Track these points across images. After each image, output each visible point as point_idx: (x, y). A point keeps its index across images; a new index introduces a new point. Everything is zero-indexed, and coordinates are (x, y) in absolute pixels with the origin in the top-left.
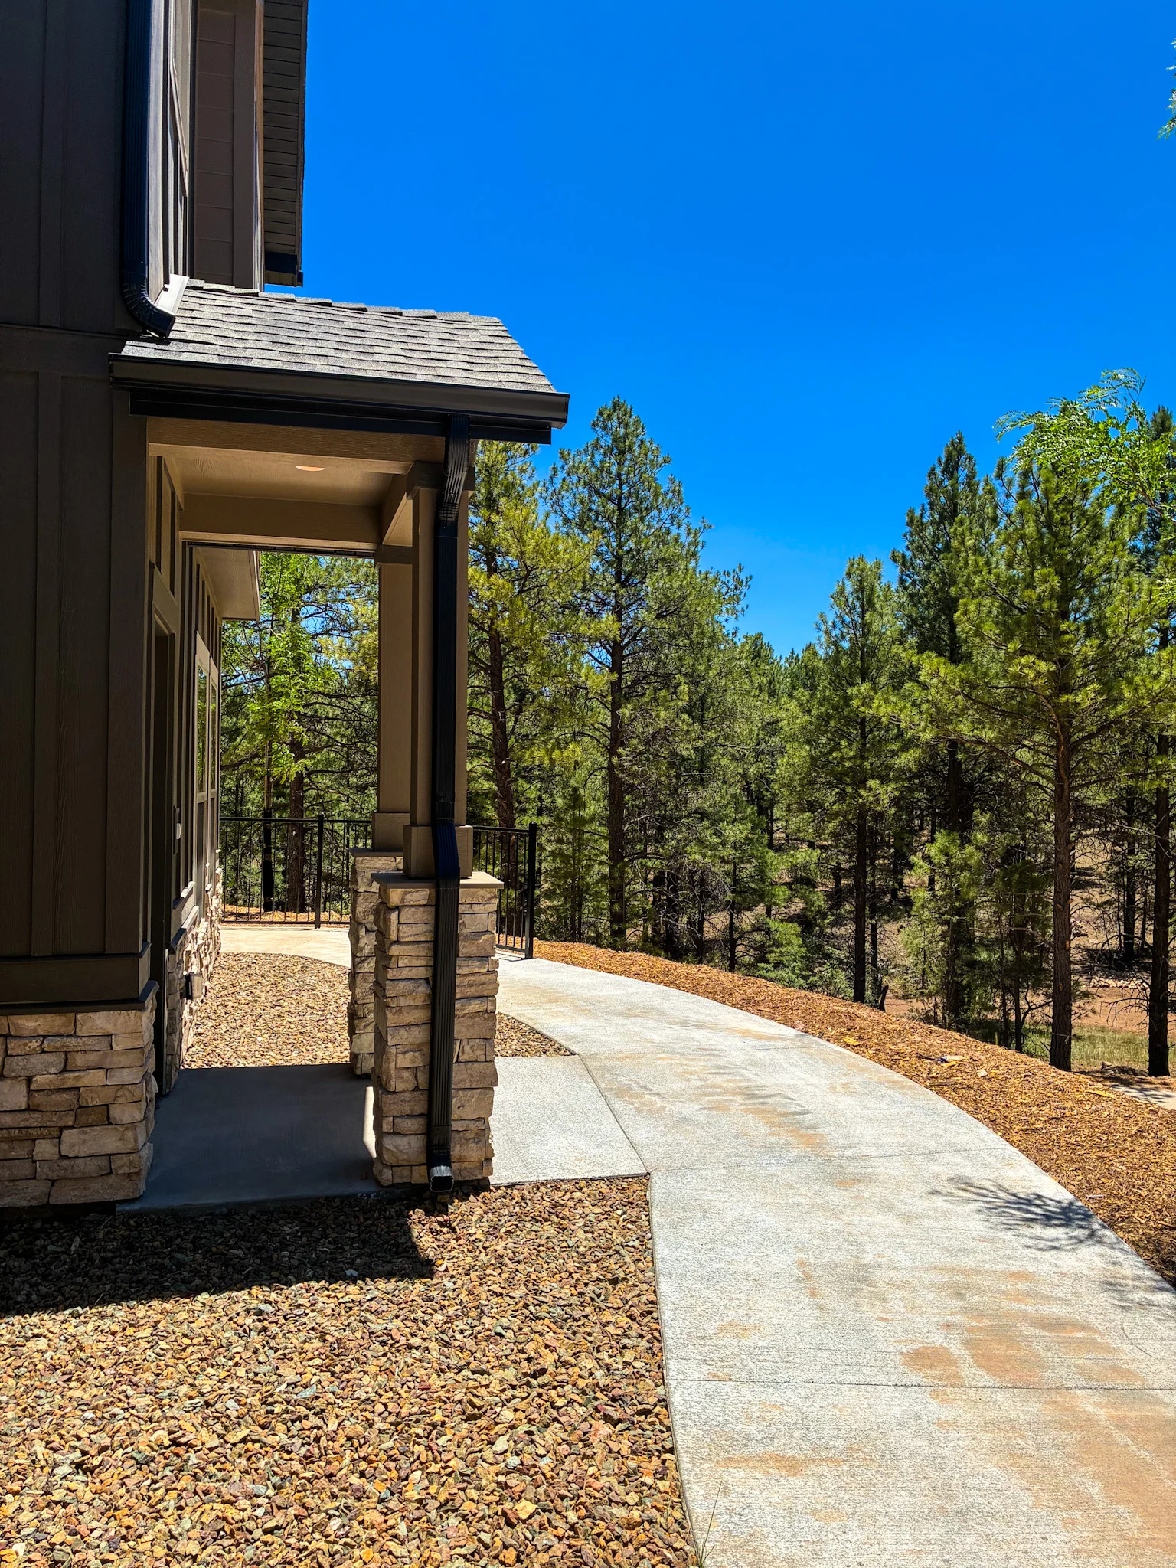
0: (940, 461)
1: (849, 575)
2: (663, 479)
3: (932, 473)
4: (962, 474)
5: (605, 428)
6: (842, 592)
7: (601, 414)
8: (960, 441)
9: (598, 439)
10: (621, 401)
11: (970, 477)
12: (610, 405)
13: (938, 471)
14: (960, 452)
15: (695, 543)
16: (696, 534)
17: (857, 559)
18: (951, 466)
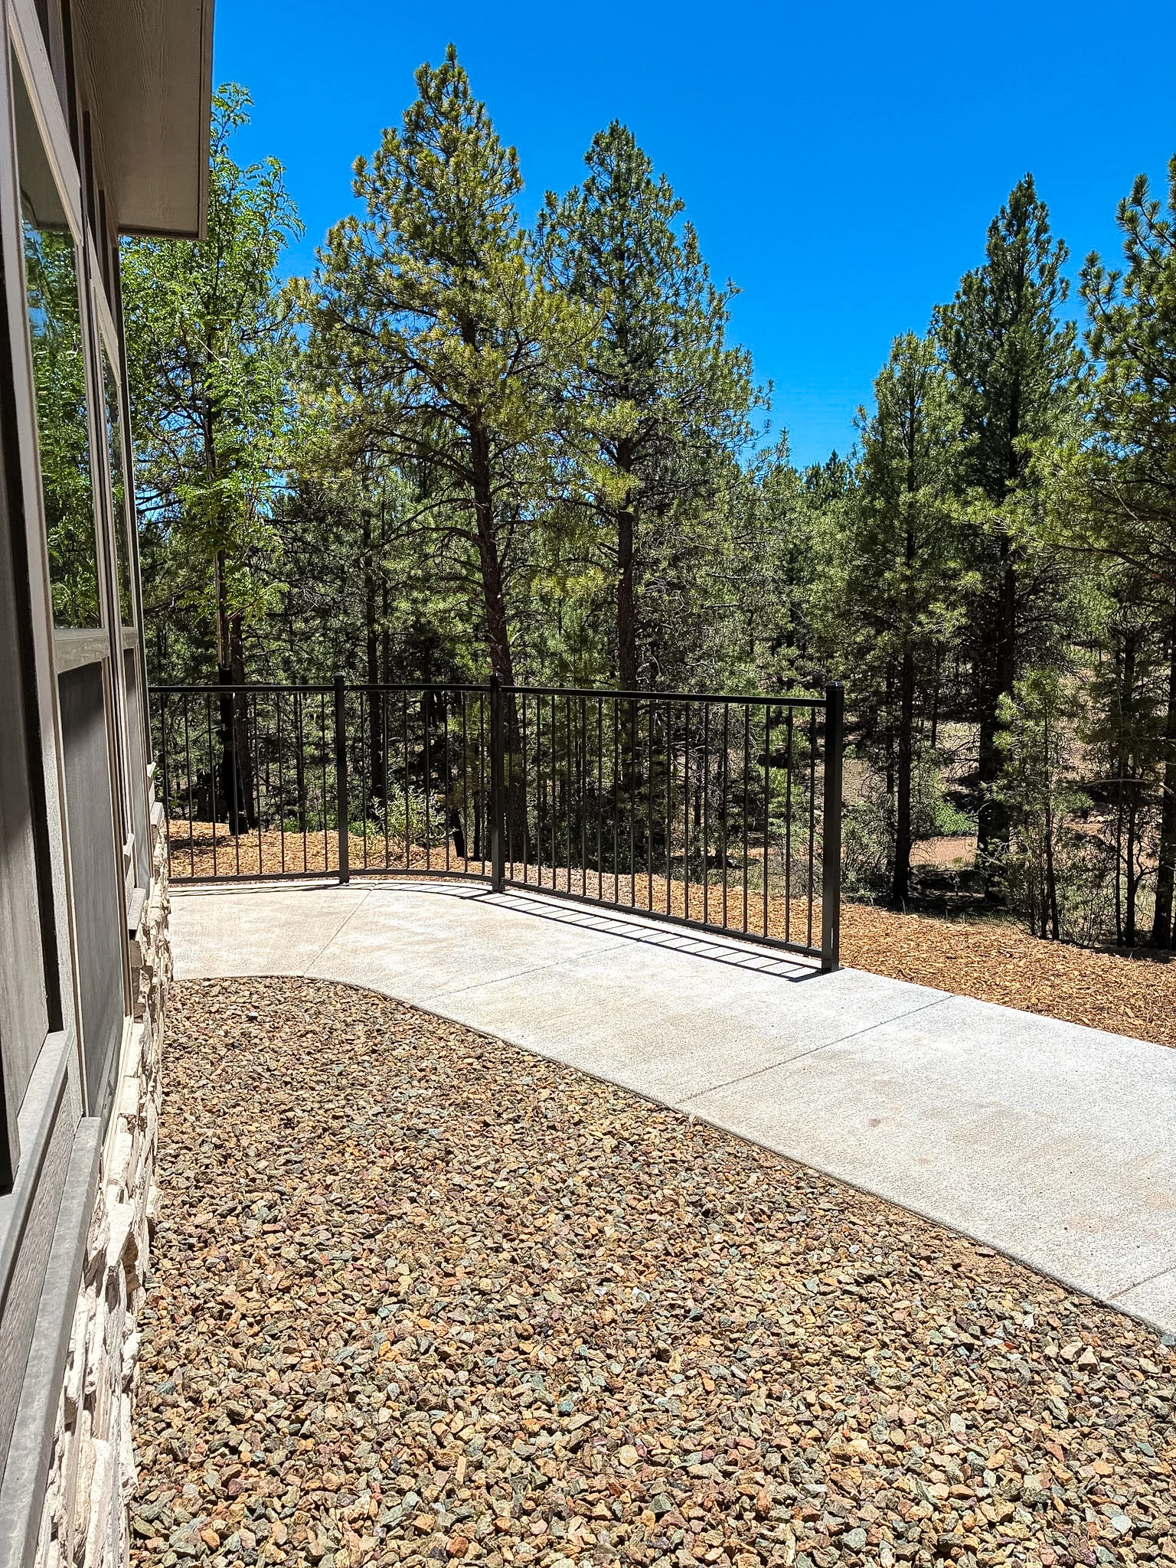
0: (1003, 212)
1: (896, 358)
2: (676, 227)
3: (994, 228)
4: (1032, 226)
5: (602, 163)
6: (891, 378)
7: (596, 142)
8: (1030, 184)
9: (594, 179)
10: (621, 127)
11: (1042, 229)
12: (607, 132)
13: (1002, 225)
14: (1031, 199)
15: (718, 313)
16: (720, 301)
17: (905, 337)
18: (1018, 215)
